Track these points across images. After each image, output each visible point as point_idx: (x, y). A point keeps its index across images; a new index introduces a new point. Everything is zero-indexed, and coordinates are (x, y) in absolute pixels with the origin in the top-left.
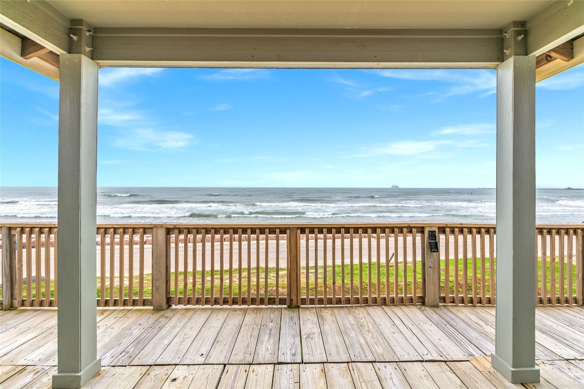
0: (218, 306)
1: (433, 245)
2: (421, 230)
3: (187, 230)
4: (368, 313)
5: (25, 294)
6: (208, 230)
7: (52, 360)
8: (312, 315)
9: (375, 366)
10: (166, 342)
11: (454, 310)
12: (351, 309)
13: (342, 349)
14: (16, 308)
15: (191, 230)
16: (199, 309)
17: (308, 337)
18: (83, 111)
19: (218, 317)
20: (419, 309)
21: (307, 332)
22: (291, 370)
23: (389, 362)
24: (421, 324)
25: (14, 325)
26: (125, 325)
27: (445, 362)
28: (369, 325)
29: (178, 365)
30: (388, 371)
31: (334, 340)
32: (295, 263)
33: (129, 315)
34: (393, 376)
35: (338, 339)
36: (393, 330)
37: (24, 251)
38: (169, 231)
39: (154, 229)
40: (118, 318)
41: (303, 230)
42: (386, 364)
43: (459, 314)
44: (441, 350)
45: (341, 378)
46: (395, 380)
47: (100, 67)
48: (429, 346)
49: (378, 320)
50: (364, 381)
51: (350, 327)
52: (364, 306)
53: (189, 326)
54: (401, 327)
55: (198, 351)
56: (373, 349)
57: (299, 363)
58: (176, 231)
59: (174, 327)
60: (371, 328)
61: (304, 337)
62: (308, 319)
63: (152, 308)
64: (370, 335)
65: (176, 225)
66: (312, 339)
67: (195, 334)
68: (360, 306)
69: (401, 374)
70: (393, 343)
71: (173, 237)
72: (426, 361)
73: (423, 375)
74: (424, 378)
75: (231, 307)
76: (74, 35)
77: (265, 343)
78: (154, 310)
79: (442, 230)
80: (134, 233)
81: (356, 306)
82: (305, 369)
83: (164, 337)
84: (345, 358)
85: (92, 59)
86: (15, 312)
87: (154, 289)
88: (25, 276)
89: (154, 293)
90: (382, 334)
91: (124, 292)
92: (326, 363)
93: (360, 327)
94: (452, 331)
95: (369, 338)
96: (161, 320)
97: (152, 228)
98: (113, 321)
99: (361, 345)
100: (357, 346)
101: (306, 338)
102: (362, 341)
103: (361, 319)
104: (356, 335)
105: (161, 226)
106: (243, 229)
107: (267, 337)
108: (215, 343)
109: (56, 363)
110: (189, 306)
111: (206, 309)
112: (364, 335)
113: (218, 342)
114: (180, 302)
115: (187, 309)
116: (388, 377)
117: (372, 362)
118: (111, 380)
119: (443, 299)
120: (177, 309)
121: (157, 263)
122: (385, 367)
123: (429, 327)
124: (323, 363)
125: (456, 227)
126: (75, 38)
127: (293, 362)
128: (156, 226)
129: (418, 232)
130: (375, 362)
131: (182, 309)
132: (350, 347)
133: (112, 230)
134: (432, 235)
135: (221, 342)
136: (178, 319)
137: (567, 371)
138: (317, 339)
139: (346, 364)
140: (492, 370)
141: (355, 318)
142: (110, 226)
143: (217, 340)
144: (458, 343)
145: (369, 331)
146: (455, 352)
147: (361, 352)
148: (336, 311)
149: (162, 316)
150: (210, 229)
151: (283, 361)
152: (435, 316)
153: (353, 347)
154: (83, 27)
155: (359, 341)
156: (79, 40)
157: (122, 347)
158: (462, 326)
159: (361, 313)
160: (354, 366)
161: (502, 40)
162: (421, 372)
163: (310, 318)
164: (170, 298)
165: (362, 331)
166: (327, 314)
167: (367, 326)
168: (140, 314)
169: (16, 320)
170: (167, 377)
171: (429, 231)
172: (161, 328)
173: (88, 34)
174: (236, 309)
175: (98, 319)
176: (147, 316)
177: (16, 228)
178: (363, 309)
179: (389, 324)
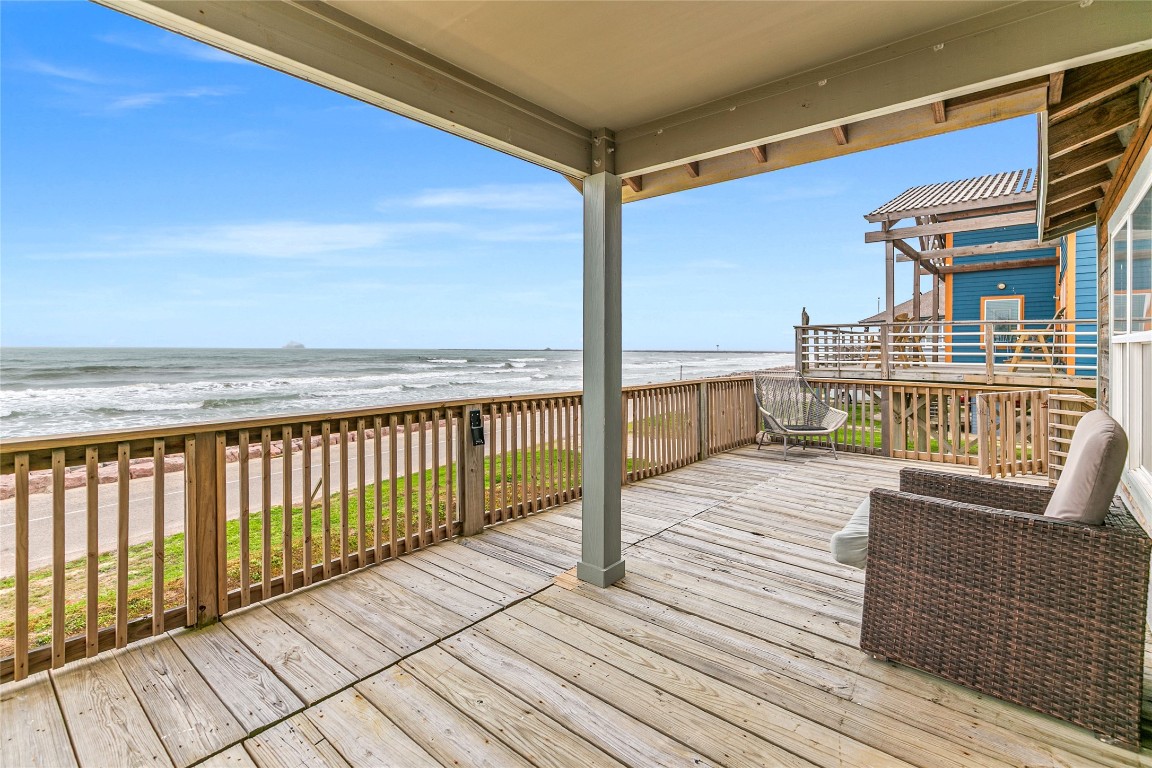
1: (476, 434)
2: (459, 411)
4: (382, 577)
8: (268, 621)
9: (444, 647)
11: (503, 529)
12: (345, 583)
13: (372, 648)
17: (287, 660)
20: (459, 543)
21: (278, 654)
22: (292, 730)
23: (460, 631)
24: (473, 562)
27: (529, 597)
28: (396, 593)
30: (465, 643)
31: (346, 643)
32: (210, 519)
34: (476, 645)
35: (355, 637)
36: (438, 587)
41: (232, 436)
42: (457, 636)
43: (512, 533)
44: (517, 585)
45: (400, 691)
46: (482, 649)
48: (499, 586)
49: (406, 582)
50: (440, 674)
51: (362, 610)
52: (368, 568)
54: (448, 577)
56: (425, 626)
57: (302, 710)
60: (402, 597)
61: (278, 666)
62: (263, 631)
64: (408, 607)
66: (299, 659)
68: (360, 571)
69: (485, 637)
70: (450, 604)
72: (507, 607)
73: (513, 626)
74: (516, 628)
77: (181, 719)
79: (487, 407)
81: (351, 574)
82: (321, 714)
84: (388, 659)
90: (425, 599)
92: (357, 682)
93: (382, 603)
94: (515, 557)
95: (407, 611)
99: (402, 629)
100: (396, 632)
101: (285, 664)
102: (402, 622)
103: (376, 589)
104: (384, 617)
107: (177, 707)
112: (398, 611)
116: (471, 650)
117: (435, 643)
119: (488, 519)
122: (459, 640)
123: (484, 563)
124: (352, 685)
125: (504, 402)
127: (285, 715)
129: (454, 416)
130: (439, 641)
132: (387, 640)
134: (476, 419)
137: (638, 555)
138: (310, 654)
139: (395, 666)
140: (581, 583)
141: (363, 592)
144: (532, 569)
145: (401, 603)
146: (534, 582)
147: (409, 637)
148: (316, 595)
151: (261, 725)
152: (484, 546)
153: (391, 637)
155: (394, 624)
158: (523, 546)
159: (369, 580)
160: (409, 662)
161: (590, 146)
162: (509, 622)
163: (265, 627)
165: (390, 607)
166: (298, 606)
167: (392, 597)
171: (471, 413)
174: (4, 693)
178: (368, 574)
179: (427, 580)
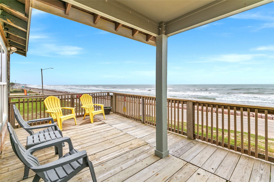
0: (221, 147)
3: (203, 104)
5: (147, 119)
6: (214, 105)
7: (154, 144)
10: (194, 155)
14: (145, 124)
15: (205, 104)
16: (210, 145)
18: (163, 55)
19: (221, 153)
25: (144, 128)
26: (176, 141)
29: (200, 168)
33: (178, 137)
37: (146, 105)
38: (194, 103)
39: (188, 102)
40: (174, 137)
47: (168, 37)
53: (205, 151)
55: (210, 166)
58: (198, 104)
59: (197, 149)
63: (187, 137)
65: (198, 101)
67: (208, 156)
71: (196, 106)
75: (229, 150)
76: (160, 28)
77: (257, 181)
78: (188, 138)
80: (179, 103)
83: (193, 152)
85: (165, 35)
86: (144, 124)
87: (188, 129)
88: (147, 114)
89: (188, 131)
91: (176, 127)
96: (191, 143)
97: (187, 102)
98: (172, 137)
105: (191, 101)
106: (237, 107)
107: (258, 178)
108: (220, 166)
109: (155, 146)
110: (204, 142)
111: (214, 146)
113: (222, 166)
114: (200, 138)
115: (203, 143)
118: (173, 161)
120: (198, 141)
121: (189, 117)
126: (160, 29)
128: (188, 101)
131: (201, 142)
133: (171, 101)
135: (224, 167)
136: (199, 146)
142: (171, 99)
143: (221, 165)
149: (191, 142)
150: (215, 105)
154: (163, 24)
156: (162, 29)
157: (176, 149)
164: (195, 135)
168: (182, 138)
169: (145, 127)
170: (195, 171)
172: (191, 147)
173: (164, 26)
174: (233, 152)
175: (168, 135)
176: (185, 140)
177: (144, 97)
